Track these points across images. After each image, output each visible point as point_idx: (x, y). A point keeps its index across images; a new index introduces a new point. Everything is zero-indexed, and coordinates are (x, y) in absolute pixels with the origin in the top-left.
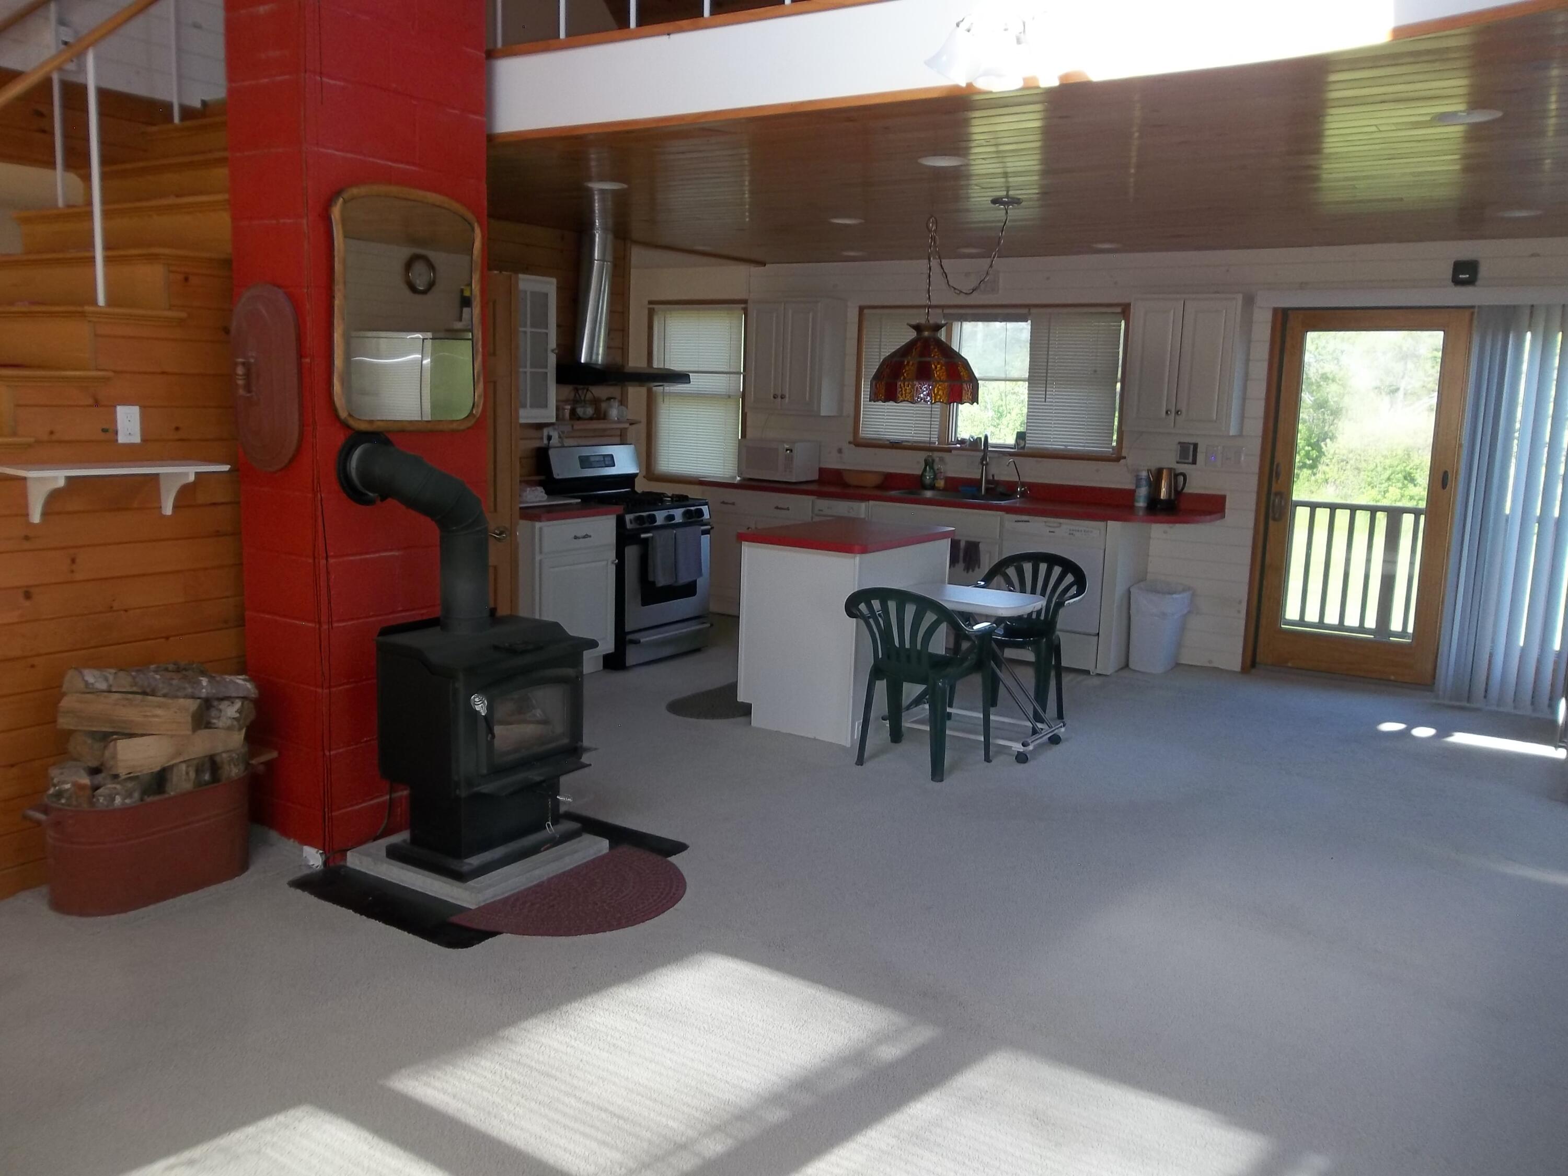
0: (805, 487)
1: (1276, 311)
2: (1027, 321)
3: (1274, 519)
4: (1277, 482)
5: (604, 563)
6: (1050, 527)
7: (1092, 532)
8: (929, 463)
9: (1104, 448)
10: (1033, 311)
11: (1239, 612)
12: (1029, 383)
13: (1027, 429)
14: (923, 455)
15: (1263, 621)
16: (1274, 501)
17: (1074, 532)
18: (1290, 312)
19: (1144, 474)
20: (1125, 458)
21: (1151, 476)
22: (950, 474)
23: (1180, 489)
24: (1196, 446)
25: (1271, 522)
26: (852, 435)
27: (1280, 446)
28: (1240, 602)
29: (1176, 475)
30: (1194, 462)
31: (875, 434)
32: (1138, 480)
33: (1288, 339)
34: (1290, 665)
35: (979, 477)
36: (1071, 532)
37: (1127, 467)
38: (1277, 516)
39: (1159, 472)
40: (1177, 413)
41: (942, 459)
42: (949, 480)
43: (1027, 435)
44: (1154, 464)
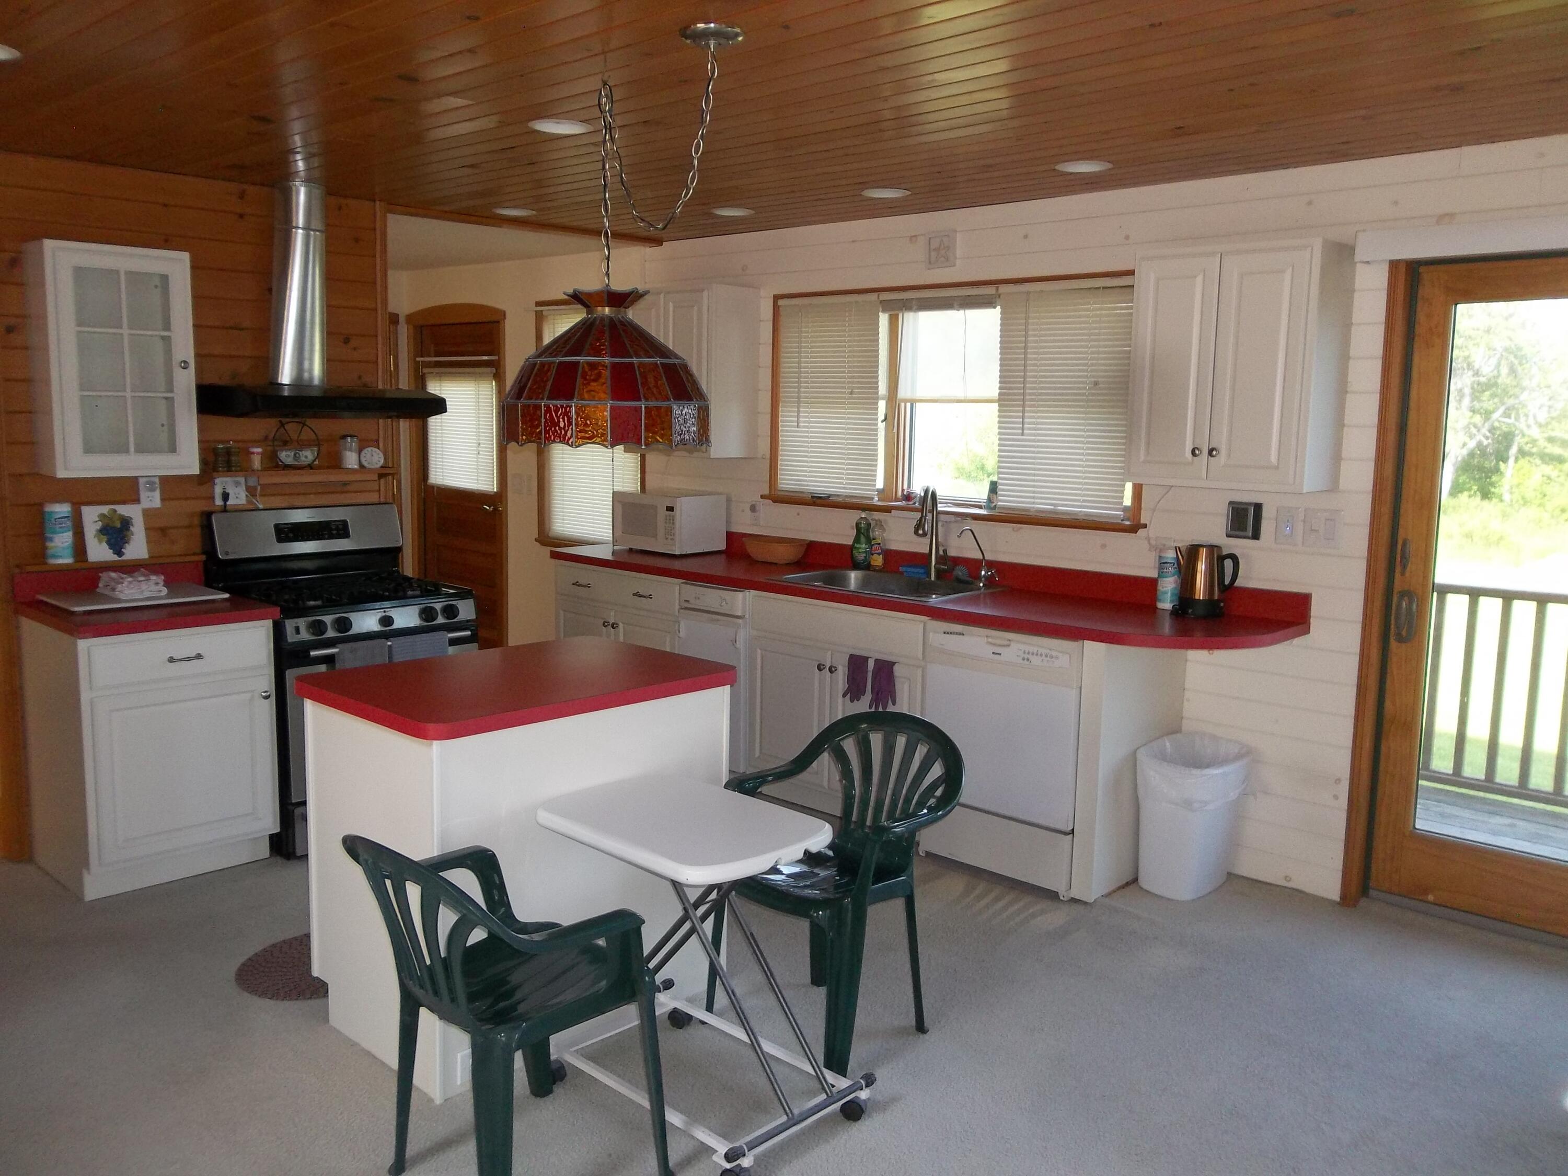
0: (677, 565)
1: (1394, 265)
2: (995, 307)
3: (1401, 639)
4: (1403, 574)
5: (248, 696)
6: (994, 644)
7: (1057, 658)
8: (863, 531)
9: (1110, 509)
10: (1003, 289)
11: (1336, 797)
12: (1000, 405)
13: (999, 478)
14: (854, 516)
15: (1382, 817)
16: (1399, 606)
17: (1030, 657)
18: (1422, 269)
19: (1170, 555)
20: (1145, 526)
21: (1180, 557)
22: (894, 547)
23: (1227, 581)
24: (1258, 507)
25: (1393, 644)
26: (767, 485)
27: (1408, 509)
28: (1338, 781)
29: (1222, 558)
30: (1256, 536)
31: (796, 485)
32: (1162, 564)
33: (1421, 316)
34: (1431, 898)
35: (927, 551)
36: (1026, 656)
37: (1149, 541)
38: (1404, 633)
39: (1192, 552)
40: (1210, 452)
41: (879, 524)
42: (889, 555)
43: (1000, 487)
44: (1186, 539)
